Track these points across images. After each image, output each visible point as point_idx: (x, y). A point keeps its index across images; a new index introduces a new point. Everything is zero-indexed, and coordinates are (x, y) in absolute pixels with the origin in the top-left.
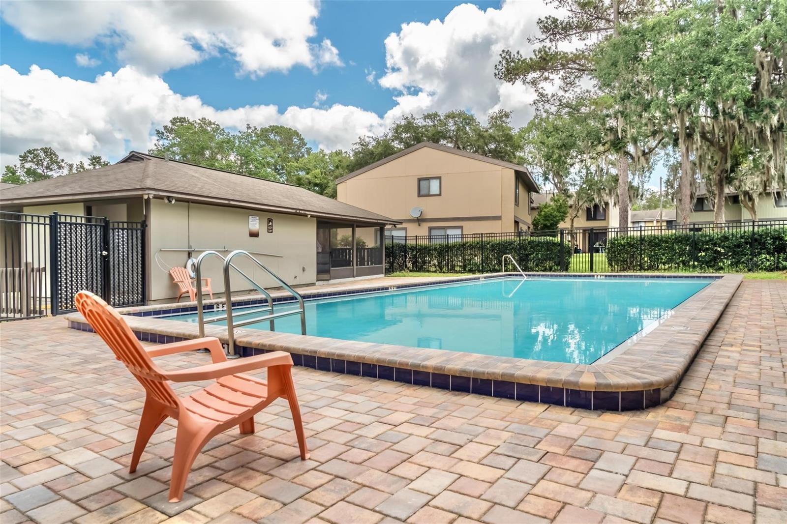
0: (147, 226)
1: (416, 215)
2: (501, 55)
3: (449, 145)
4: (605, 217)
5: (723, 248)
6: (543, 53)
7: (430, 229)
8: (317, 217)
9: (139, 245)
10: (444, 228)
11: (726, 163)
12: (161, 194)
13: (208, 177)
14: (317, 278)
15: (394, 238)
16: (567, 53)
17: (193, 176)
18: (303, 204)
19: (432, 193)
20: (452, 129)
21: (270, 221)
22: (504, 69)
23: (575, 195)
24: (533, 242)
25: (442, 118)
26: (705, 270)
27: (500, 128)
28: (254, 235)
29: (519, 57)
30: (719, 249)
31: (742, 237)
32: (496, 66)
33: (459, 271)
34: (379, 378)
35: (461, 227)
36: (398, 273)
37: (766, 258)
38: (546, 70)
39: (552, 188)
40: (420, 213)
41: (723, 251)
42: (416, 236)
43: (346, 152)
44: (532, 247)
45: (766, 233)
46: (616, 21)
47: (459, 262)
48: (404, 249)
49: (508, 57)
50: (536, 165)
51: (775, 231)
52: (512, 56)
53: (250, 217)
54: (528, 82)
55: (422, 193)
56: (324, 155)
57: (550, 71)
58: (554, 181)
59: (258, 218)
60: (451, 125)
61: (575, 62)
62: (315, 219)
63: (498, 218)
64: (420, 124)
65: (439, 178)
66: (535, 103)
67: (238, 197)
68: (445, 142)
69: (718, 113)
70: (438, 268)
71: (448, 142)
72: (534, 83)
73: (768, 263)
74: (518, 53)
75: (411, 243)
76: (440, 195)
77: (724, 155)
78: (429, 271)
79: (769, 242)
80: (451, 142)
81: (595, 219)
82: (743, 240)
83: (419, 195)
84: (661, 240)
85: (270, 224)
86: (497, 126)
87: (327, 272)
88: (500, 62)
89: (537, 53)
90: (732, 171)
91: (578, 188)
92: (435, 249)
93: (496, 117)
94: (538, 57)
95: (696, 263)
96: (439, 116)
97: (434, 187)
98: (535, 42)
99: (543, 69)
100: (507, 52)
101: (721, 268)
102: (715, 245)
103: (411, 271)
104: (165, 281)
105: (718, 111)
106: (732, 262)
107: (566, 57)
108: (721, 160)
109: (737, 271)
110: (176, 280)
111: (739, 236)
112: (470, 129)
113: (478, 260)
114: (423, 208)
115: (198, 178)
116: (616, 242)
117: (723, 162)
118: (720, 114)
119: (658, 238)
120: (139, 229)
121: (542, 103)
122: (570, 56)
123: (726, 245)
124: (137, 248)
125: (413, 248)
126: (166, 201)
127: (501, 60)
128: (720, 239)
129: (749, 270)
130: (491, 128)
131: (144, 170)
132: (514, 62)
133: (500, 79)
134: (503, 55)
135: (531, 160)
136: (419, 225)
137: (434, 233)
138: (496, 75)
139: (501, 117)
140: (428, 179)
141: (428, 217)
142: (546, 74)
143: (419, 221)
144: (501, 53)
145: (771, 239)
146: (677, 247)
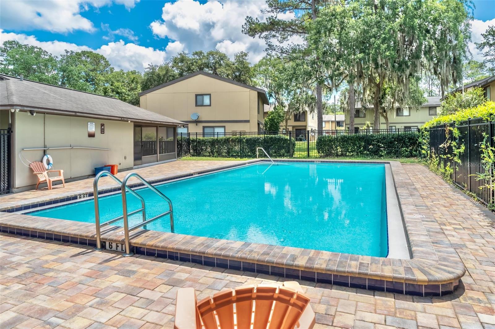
0: (12, 132)
1: (195, 118)
2: (246, 19)
3: (210, 72)
4: (305, 120)
5: (382, 144)
6: (271, 20)
7: (204, 127)
8: (134, 122)
9: (6, 147)
10: (213, 127)
11: (380, 93)
12: (26, 109)
13: (55, 93)
14: (134, 163)
15: (182, 134)
16: (285, 21)
17: (44, 93)
18: (125, 113)
19: (204, 104)
20: (212, 62)
21: (102, 126)
22: (248, 28)
23: (288, 106)
24: (272, 138)
25: (205, 54)
26: (373, 157)
27: (242, 63)
28: (91, 135)
29: (257, 21)
30: (381, 144)
31: (393, 138)
32: (243, 26)
33: (226, 156)
34: (257, 272)
35: (224, 127)
36: (185, 157)
37: (405, 150)
38: (274, 31)
39: (274, 101)
40: (197, 117)
41: (382, 146)
42: (197, 133)
43: (139, 72)
44: (271, 141)
45: (405, 136)
46: (313, 5)
47: (224, 151)
48: (188, 142)
49: (251, 21)
50: (264, 87)
51: (410, 134)
52: (253, 21)
53: (89, 123)
54: (262, 38)
55: (198, 104)
56: (123, 74)
57: (276, 31)
58: (276, 97)
59: (94, 124)
60: (211, 59)
61: (290, 27)
62: (133, 123)
63: (248, 121)
64: (190, 57)
65: (210, 95)
66: (266, 50)
67: (81, 109)
68: (207, 70)
69: (378, 65)
70: (211, 154)
71: (209, 70)
72: (266, 38)
73: (407, 153)
74: (257, 19)
75: (192, 137)
76: (210, 105)
77: (379, 89)
78: (205, 156)
79: (407, 141)
80: (211, 70)
81: (299, 120)
82: (393, 140)
83: (196, 105)
84: (348, 139)
85: (103, 128)
86: (240, 61)
87: (140, 159)
88: (245, 23)
89: (268, 20)
90: (383, 98)
91: (290, 102)
92: (210, 142)
93: (239, 56)
94: (269, 22)
95: (368, 153)
96: (203, 53)
97: (207, 101)
98: (266, 12)
99: (271, 29)
100: (250, 18)
101: (382, 156)
102: (378, 142)
103: (193, 156)
104: (27, 173)
105: (378, 64)
106: (387, 152)
107: (286, 24)
108: (377, 92)
109: (390, 157)
110: (35, 173)
111: (391, 137)
112: (224, 62)
113: (237, 148)
114: (199, 114)
115: (48, 94)
116: (323, 139)
117: (378, 93)
118: (379, 66)
119: (346, 137)
120: (6, 134)
121: (271, 50)
122: (288, 23)
123: (385, 142)
124: (4, 149)
125: (193, 141)
126: (29, 114)
127: (246, 22)
128: (381, 138)
129: (397, 157)
130: (236, 62)
131: (7, 89)
132: (254, 24)
133: (245, 33)
134: (247, 19)
135: (261, 84)
136: (197, 125)
137: (207, 130)
138: (242, 31)
139: (242, 56)
140: (202, 95)
141: (203, 120)
142: (274, 33)
143: (197, 122)
144: (246, 18)
145: (408, 139)
146: (357, 143)
